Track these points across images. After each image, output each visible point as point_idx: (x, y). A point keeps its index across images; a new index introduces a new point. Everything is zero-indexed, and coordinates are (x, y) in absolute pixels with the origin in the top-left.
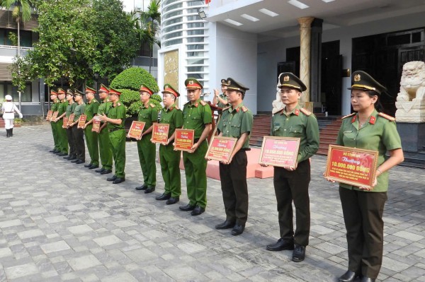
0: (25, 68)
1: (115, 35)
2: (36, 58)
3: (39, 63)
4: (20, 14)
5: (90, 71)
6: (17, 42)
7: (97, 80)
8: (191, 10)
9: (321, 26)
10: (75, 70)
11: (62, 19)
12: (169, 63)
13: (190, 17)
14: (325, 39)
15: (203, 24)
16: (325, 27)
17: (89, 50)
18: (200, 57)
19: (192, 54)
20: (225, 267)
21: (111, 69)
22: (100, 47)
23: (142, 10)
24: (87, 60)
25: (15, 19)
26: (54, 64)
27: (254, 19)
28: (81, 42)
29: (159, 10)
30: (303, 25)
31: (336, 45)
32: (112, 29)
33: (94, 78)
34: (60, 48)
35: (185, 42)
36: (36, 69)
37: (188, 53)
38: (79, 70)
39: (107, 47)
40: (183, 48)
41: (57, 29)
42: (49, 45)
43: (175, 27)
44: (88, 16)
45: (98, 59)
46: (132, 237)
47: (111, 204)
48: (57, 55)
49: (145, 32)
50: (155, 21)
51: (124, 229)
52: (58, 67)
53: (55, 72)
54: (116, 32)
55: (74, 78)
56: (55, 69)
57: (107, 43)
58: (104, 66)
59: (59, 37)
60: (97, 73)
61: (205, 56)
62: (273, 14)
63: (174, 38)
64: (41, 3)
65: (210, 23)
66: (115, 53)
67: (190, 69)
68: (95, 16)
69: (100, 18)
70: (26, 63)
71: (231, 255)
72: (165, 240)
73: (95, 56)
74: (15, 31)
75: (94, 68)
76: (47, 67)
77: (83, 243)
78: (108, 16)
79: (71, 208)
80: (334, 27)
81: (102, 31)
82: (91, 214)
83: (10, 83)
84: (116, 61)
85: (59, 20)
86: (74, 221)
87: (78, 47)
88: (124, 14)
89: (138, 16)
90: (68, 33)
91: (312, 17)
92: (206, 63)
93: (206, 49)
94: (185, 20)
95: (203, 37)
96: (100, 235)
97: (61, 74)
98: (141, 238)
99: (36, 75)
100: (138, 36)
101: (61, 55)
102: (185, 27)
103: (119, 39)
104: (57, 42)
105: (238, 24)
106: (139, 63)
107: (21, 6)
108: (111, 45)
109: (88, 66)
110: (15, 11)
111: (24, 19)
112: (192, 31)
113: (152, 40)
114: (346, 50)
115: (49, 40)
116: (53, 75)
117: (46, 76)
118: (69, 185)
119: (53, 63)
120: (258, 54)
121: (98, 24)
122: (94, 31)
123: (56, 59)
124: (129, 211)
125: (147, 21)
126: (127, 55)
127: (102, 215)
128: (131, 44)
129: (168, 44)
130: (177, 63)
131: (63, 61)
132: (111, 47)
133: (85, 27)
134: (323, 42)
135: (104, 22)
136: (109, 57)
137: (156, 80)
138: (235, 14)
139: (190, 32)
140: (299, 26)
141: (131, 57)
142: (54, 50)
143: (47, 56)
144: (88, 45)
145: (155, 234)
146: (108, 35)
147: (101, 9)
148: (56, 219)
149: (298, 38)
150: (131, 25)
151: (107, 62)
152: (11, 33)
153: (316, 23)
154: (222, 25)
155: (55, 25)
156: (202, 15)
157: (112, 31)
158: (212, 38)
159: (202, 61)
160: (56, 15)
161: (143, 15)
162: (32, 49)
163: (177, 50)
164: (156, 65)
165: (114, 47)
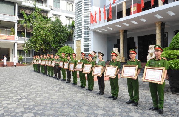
0: (28, 45)
1: (59, 34)
2: (32, 42)
3: (33, 43)
4: (26, 26)
5: (50, 46)
6: (25, 36)
7: (53, 49)
8: (85, 27)
9: (127, 33)
10: (45, 46)
12: (78, 44)
13: (85, 29)
14: (128, 37)
15: (89, 31)
16: (128, 33)
17: (50, 39)
18: (88, 42)
19: (86, 41)
20: (88, 98)
21: (58, 46)
22: (54, 38)
23: (69, 25)
24: (50, 42)
25: (24, 28)
26: (38, 44)
27: (106, 30)
28: (48, 36)
29: (75, 25)
30: (121, 32)
31: (132, 38)
32: (58, 32)
33: (52, 49)
34: (40, 39)
35: (83, 37)
36: (32, 46)
37: (84, 41)
38: (47, 46)
39: (56, 38)
40: (82, 39)
41: (40, 32)
42: (37, 37)
43: (80, 32)
44: (50, 27)
45: (54, 42)
46: (65, 93)
47: (60, 87)
48: (39, 41)
49: (70, 32)
50: (73, 28)
51: (63, 92)
52: (39, 45)
54: (60, 33)
55: (45, 49)
56: (38, 46)
57: (57, 36)
58: (56, 45)
59: (40, 35)
60: (53, 47)
61: (90, 42)
62: (111, 29)
63: (80, 36)
64: (34, 23)
65: (91, 31)
66: (59, 40)
67: (85, 46)
68: (53, 27)
69: (54, 28)
70: (28, 43)
71: (90, 96)
72: (74, 93)
73: (52, 41)
74: (24, 32)
75: (52, 45)
76: (36, 45)
77: (53, 94)
78: (57, 27)
79: (49, 88)
80: (131, 33)
81: (55, 32)
82: (54, 89)
83: (22, 50)
84: (60, 43)
85: (40, 29)
86: (50, 90)
87: (47, 38)
88: (63, 26)
89: (67, 26)
90: (43, 33)
91: (123, 30)
92: (90, 44)
93: (90, 40)
94: (83, 30)
95: (89, 33)
96: (57, 93)
97: (40, 47)
98: (68, 93)
99: (32, 47)
100: (67, 34)
101: (41, 41)
102: (83, 32)
103: (61, 35)
105: (100, 32)
106: (68, 43)
107: (27, 23)
108: (58, 37)
109: (50, 44)
110: (25, 25)
111: (28, 28)
112: (85, 36)
113: (72, 35)
114: (136, 40)
115: (37, 36)
116: (38, 48)
117: (35, 48)
118: (47, 82)
120: (108, 41)
121: (53, 30)
122: (52, 32)
124: (64, 88)
125: (71, 28)
126: (63, 41)
127: (57, 89)
128: (65, 37)
129: (78, 38)
130: (80, 44)
131: (41, 43)
132: (58, 38)
133: (49, 31)
134: (127, 37)
135: (56, 29)
136: (57, 41)
137: (73, 49)
138: (100, 28)
139: (85, 34)
140: (120, 32)
141: (65, 41)
142: (38, 39)
143: (36, 41)
144: (50, 37)
145: (71, 92)
146: (57, 34)
147: (54, 25)
148: (45, 90)
149: (119, 36)
150: (65, 30)
151: (57, 43)
153: (125, 32)
154: (95, 32)
155: (39, 30)
156: (89, 29)
157: (58, 33)
158: (92, 36)
159: (89, 44)
160: (39, 27)
161: (69, 26)
162: (30, 38)
163: (81, 40)
164: (74, 44)
165: (59, 38)
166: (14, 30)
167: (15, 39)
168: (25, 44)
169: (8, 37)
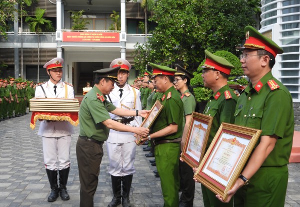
4: (147, 5)
10: (189, 54)
11: (176, 6)
18: (294, 37)
24: (201, 44)
25: (143, 9)
34: (173, 35)
35: (280, 21)
36: (153, 54)
37: (282, 33)
42: (163, 32)
48: (170, 41)
52: (171, 51)
53: (168, 56)
55: (188, 62)
56: (169, 54)
59: (172, 24)
63: (270, 18)
74: (143, 20)
76: (162, 52)
85: (172, 9)
87: (189, 32)
90: (180, 20)
97: (175, 58)
101: (174, 41)
102: (279, 6)
104: (170, 29)
108: (220, 27)
110: (143, 2)
115: (163, 27)
116: (168, 60)
117: (162, 60)
119: (166, 48)
121: (213, 7)
122: (208, 15)
123: (169, 45)
126: (237, 36)
129: (265, 24)
132: (220, 30)
136: (219, 39)
142: (167, 36)
143: (162, 42)
151: (220, 45)
152: (140, 22)
155: (169, 13)
160: (170, 4)
163: (271, 31)
165: (223, 30)
166: (118, 16)
167: (121, 40)
168: (137, 51)
169: (104, 34)
